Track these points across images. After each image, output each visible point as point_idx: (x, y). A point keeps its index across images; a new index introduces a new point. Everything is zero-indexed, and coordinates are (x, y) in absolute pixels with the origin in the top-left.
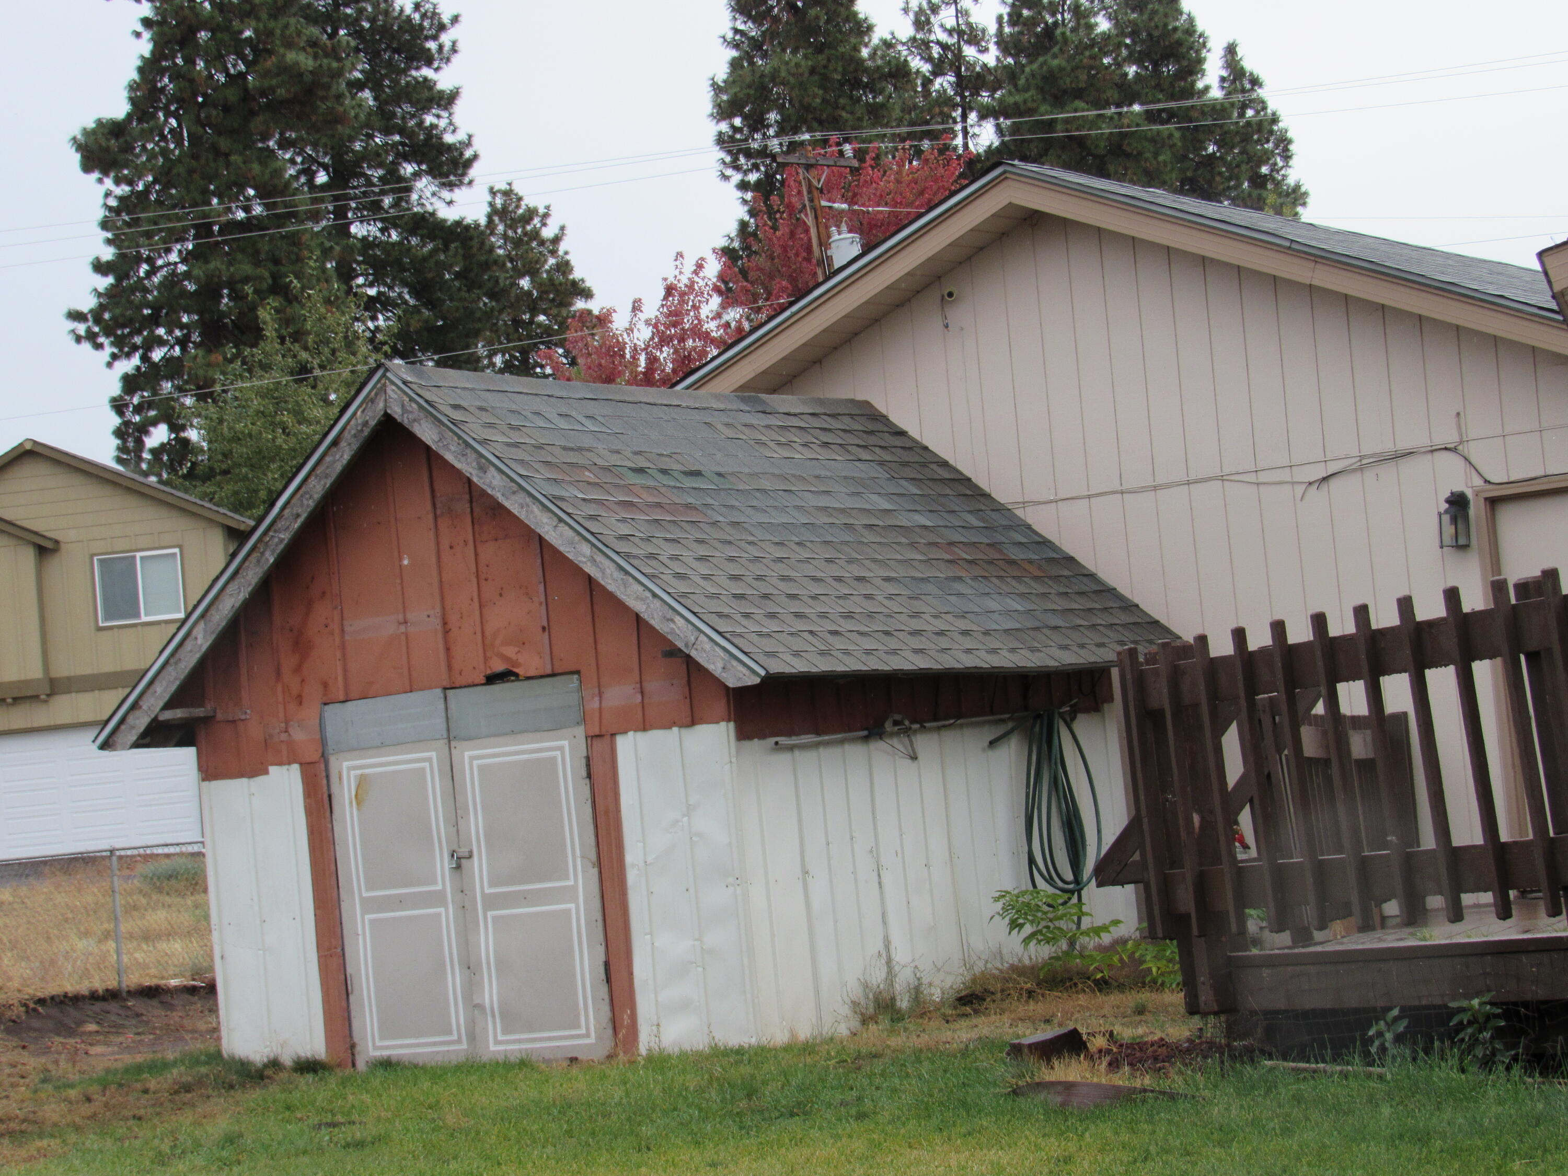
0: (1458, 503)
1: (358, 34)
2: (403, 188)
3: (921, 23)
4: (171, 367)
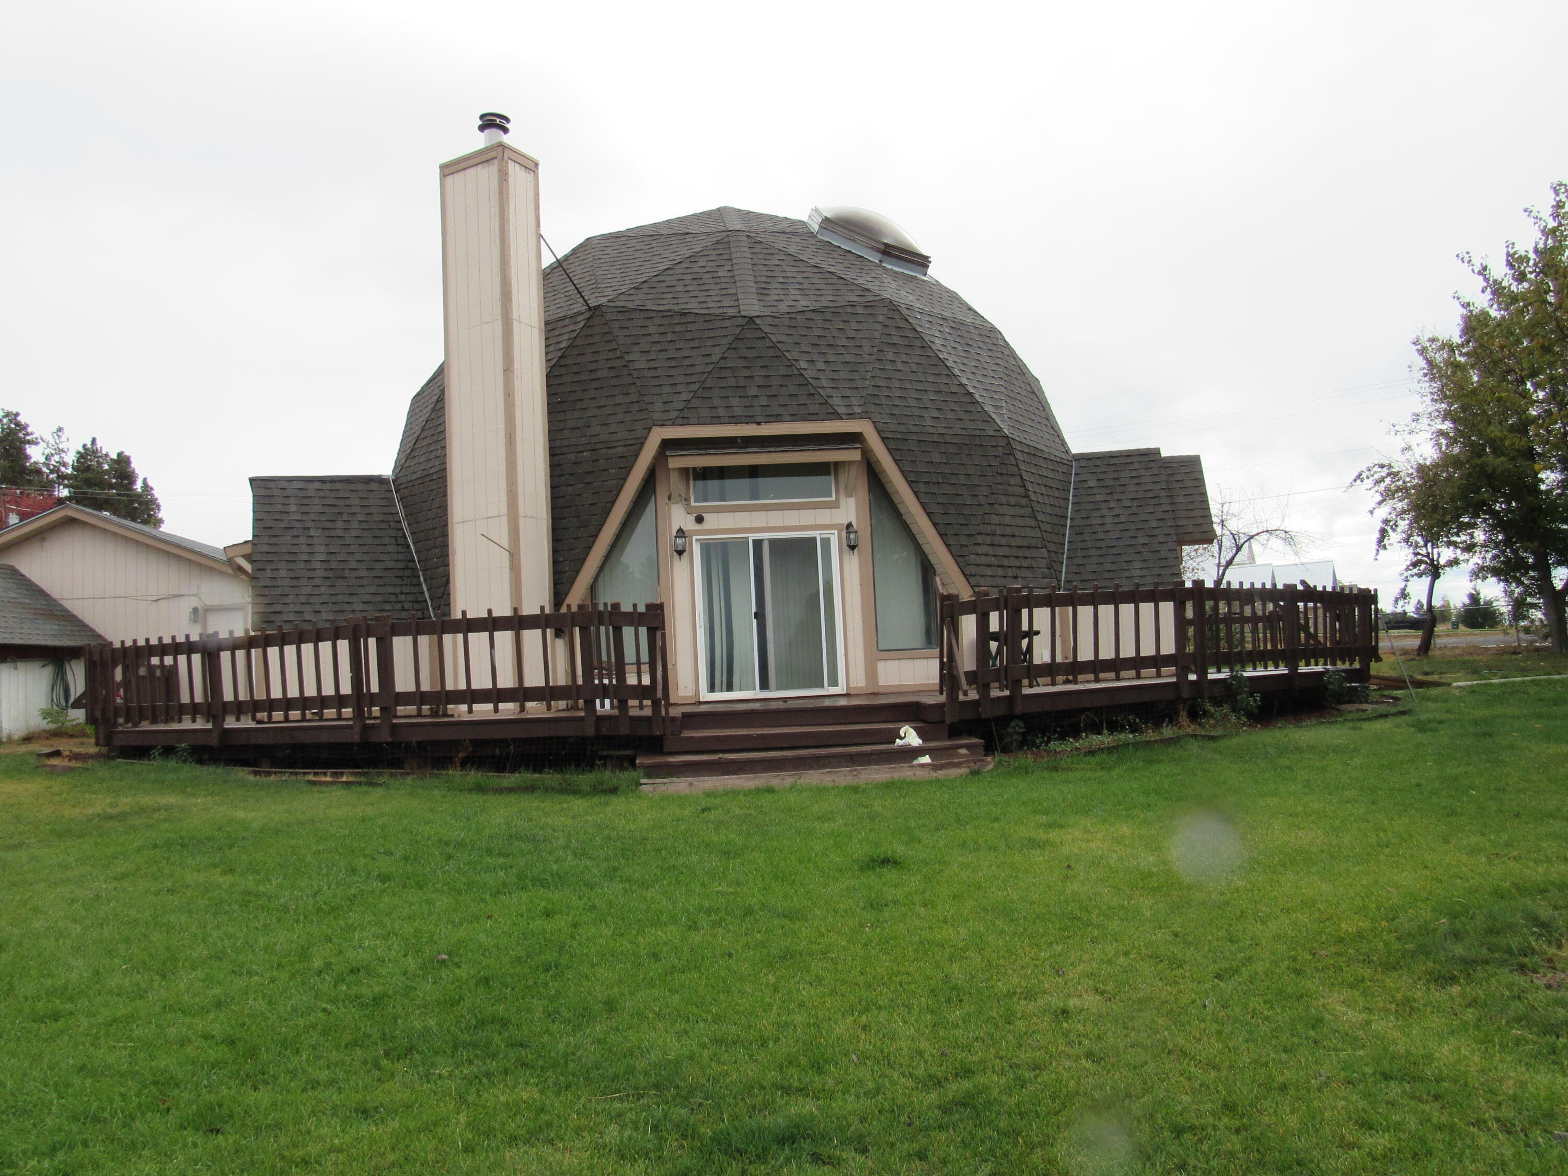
0: (195, 610)
3: (48, 458)
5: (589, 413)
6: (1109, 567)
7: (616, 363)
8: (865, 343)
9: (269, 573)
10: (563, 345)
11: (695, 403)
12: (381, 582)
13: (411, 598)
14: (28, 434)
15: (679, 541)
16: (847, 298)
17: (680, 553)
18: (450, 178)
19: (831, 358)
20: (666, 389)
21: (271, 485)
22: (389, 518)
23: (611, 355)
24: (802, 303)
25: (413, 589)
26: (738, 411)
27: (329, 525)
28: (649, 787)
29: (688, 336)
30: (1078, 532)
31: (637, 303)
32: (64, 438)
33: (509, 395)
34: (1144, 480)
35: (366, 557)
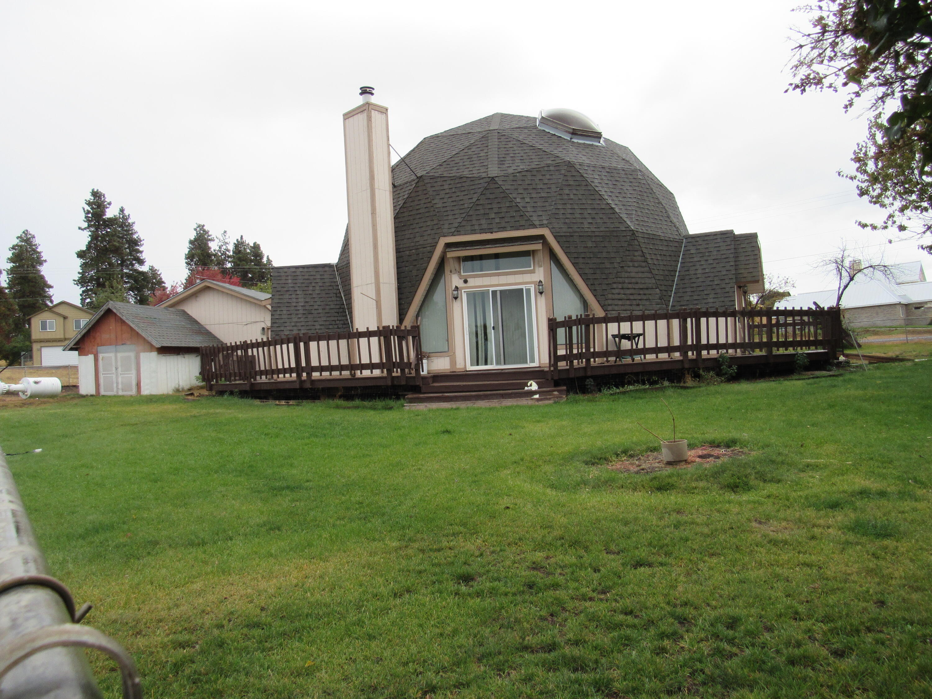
0: (263, 329)
1: (127, 240)
2: (133, 265)
3: (220, 248)
4: (91, 290)
5: (416, 231)
6: (696, 297)
7: (429, 205)
8: (553, 186)
9: (278, 312)
10: (405, 197)
11: (464, 223)
12: (329, 315)
13: (342, 322)
14: (209, 236)
15: (455, 293)
16: (545, 162)
17: (456, 298)
18: (347, 120)
19: (534, 195)
20: (450, 217)
21: (280, 271)
22: (333, 284)
23: (427, 201)
24: (521, 167)
25: (343, 318)
26: (485, 226)
27: (306, 289)
28: (408, 407)
29: (463, 189)
30: (681, 279)
31: (440, 173)
32: (227, 237)
33: (374, 226)
34: (722, 248)
35: (322, 303)
